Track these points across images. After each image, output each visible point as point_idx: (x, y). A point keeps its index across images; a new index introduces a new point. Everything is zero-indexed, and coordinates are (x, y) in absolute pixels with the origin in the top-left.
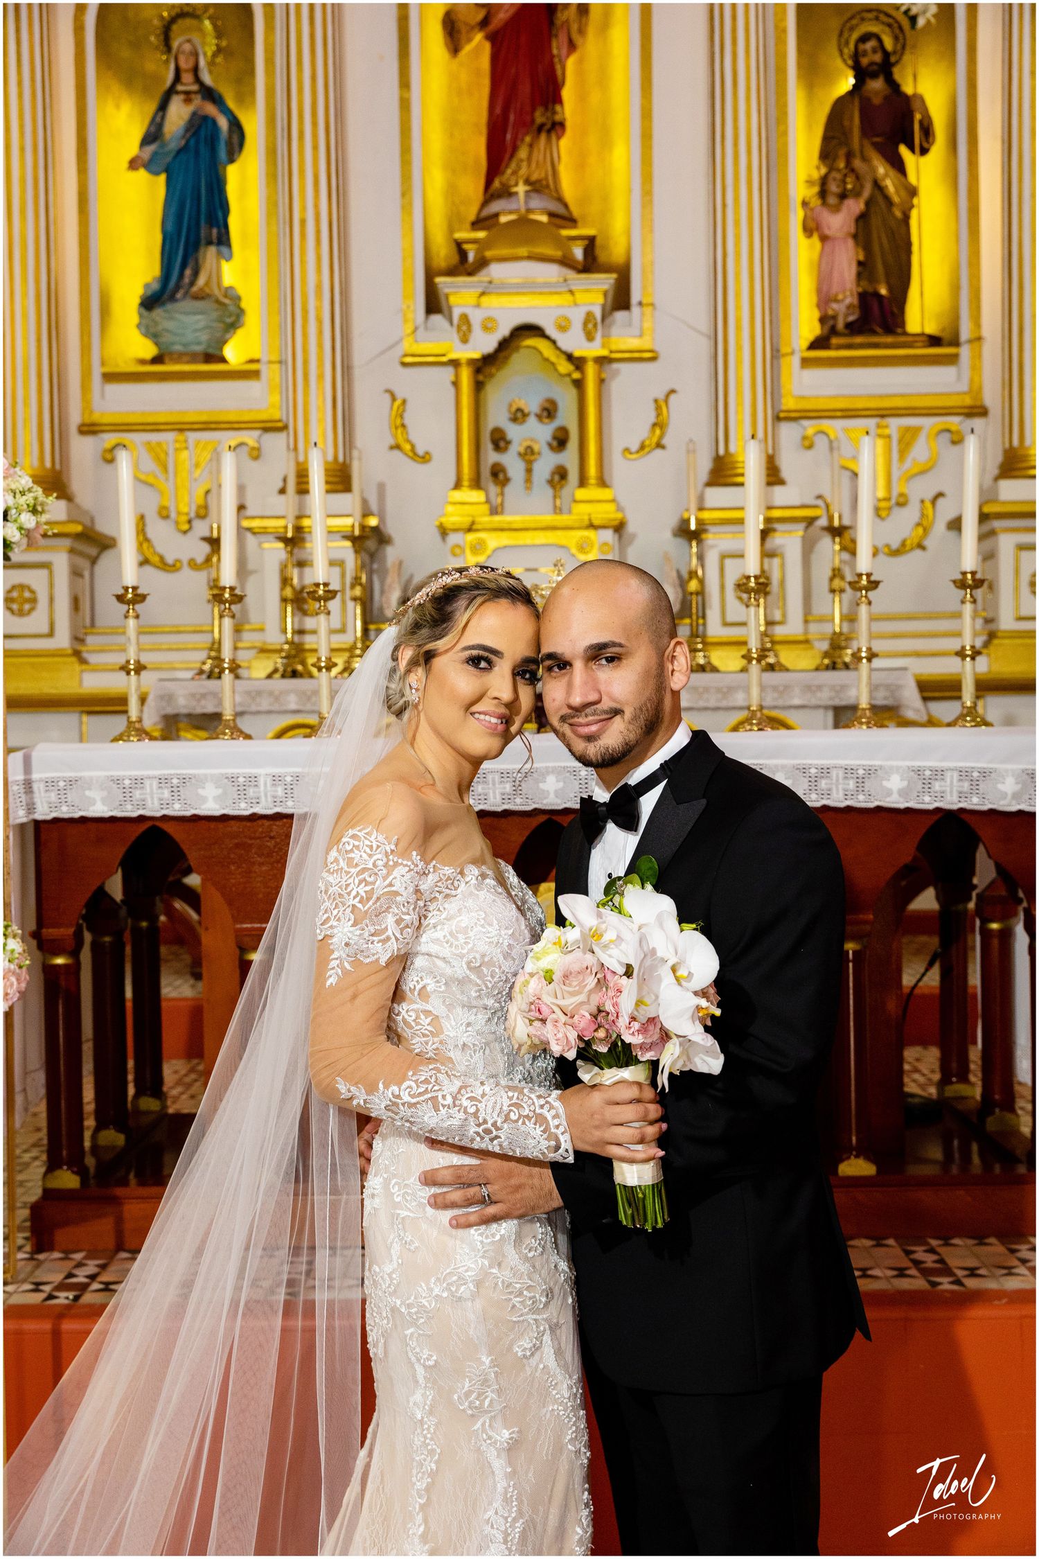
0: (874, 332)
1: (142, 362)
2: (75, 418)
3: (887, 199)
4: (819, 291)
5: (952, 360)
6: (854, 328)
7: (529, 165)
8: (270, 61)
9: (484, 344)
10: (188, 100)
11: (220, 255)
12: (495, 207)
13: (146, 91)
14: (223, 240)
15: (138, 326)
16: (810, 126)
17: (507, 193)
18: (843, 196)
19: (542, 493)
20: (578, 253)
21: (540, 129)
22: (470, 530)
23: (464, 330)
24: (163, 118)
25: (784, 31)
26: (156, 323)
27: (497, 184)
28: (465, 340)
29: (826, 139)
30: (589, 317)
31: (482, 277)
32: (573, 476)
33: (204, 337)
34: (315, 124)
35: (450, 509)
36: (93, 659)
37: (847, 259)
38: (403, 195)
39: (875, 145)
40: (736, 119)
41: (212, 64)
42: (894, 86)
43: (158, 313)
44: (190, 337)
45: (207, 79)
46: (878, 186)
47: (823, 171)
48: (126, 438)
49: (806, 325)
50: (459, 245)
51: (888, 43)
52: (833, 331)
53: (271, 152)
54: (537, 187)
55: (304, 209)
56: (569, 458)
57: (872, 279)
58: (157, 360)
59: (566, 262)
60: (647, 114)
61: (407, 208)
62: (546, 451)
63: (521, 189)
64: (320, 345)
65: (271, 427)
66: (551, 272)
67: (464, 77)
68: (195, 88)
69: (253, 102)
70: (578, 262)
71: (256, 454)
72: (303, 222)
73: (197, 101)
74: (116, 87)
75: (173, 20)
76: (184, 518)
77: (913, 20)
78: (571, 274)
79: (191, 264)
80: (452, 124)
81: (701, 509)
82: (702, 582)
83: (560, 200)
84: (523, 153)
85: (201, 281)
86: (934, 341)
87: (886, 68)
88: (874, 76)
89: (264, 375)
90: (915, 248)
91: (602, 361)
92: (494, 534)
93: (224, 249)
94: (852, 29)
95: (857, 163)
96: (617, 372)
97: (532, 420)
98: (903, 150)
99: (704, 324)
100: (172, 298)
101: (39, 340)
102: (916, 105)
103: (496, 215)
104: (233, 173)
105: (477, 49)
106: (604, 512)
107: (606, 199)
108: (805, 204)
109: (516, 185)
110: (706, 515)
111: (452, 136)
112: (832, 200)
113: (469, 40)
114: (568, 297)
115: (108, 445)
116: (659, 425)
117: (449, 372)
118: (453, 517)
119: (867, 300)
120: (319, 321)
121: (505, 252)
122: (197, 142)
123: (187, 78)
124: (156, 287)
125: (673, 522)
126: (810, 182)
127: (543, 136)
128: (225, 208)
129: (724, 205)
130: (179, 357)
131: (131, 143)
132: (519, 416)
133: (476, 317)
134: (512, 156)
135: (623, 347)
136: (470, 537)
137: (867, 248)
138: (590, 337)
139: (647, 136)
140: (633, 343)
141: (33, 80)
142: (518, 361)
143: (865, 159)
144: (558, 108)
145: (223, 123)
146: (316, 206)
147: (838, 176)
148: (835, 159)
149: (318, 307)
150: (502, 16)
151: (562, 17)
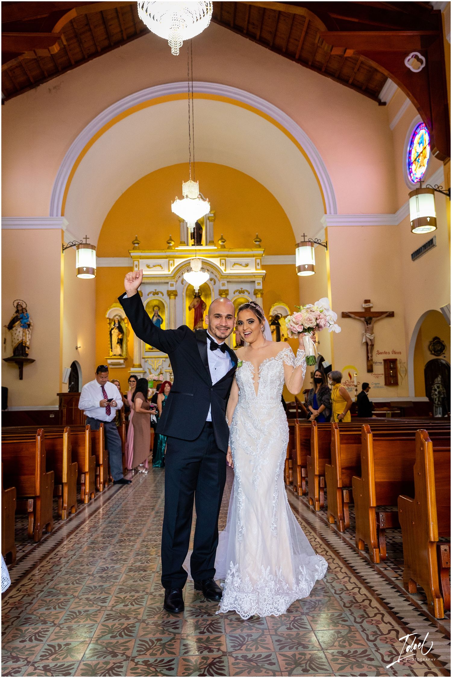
1: (150, 349)
2: (142, 357)
8: (166, 312)
10: (156, 316)
24: (153, 319)
27: (195, 327)
34: (173, 323)
41: (159, 312)
45: (159, 314)
48: (149, 359)
53: (167, 324)
54: (200, 327)
71: (165, 361)
76: (156, 369)
80: (189, 318)
83: (203, 328)
84: (198, 324)
104: (161, 325)
112: (237, 329)
113: (192, 309)
115: (146, 360)
119: (242, 341)
122: (158, 322)
123: (156, 314)
127: (201, 321)
144: (203, 318)
145: (161, 320)
150: (196, 307)
151: (203, 307)
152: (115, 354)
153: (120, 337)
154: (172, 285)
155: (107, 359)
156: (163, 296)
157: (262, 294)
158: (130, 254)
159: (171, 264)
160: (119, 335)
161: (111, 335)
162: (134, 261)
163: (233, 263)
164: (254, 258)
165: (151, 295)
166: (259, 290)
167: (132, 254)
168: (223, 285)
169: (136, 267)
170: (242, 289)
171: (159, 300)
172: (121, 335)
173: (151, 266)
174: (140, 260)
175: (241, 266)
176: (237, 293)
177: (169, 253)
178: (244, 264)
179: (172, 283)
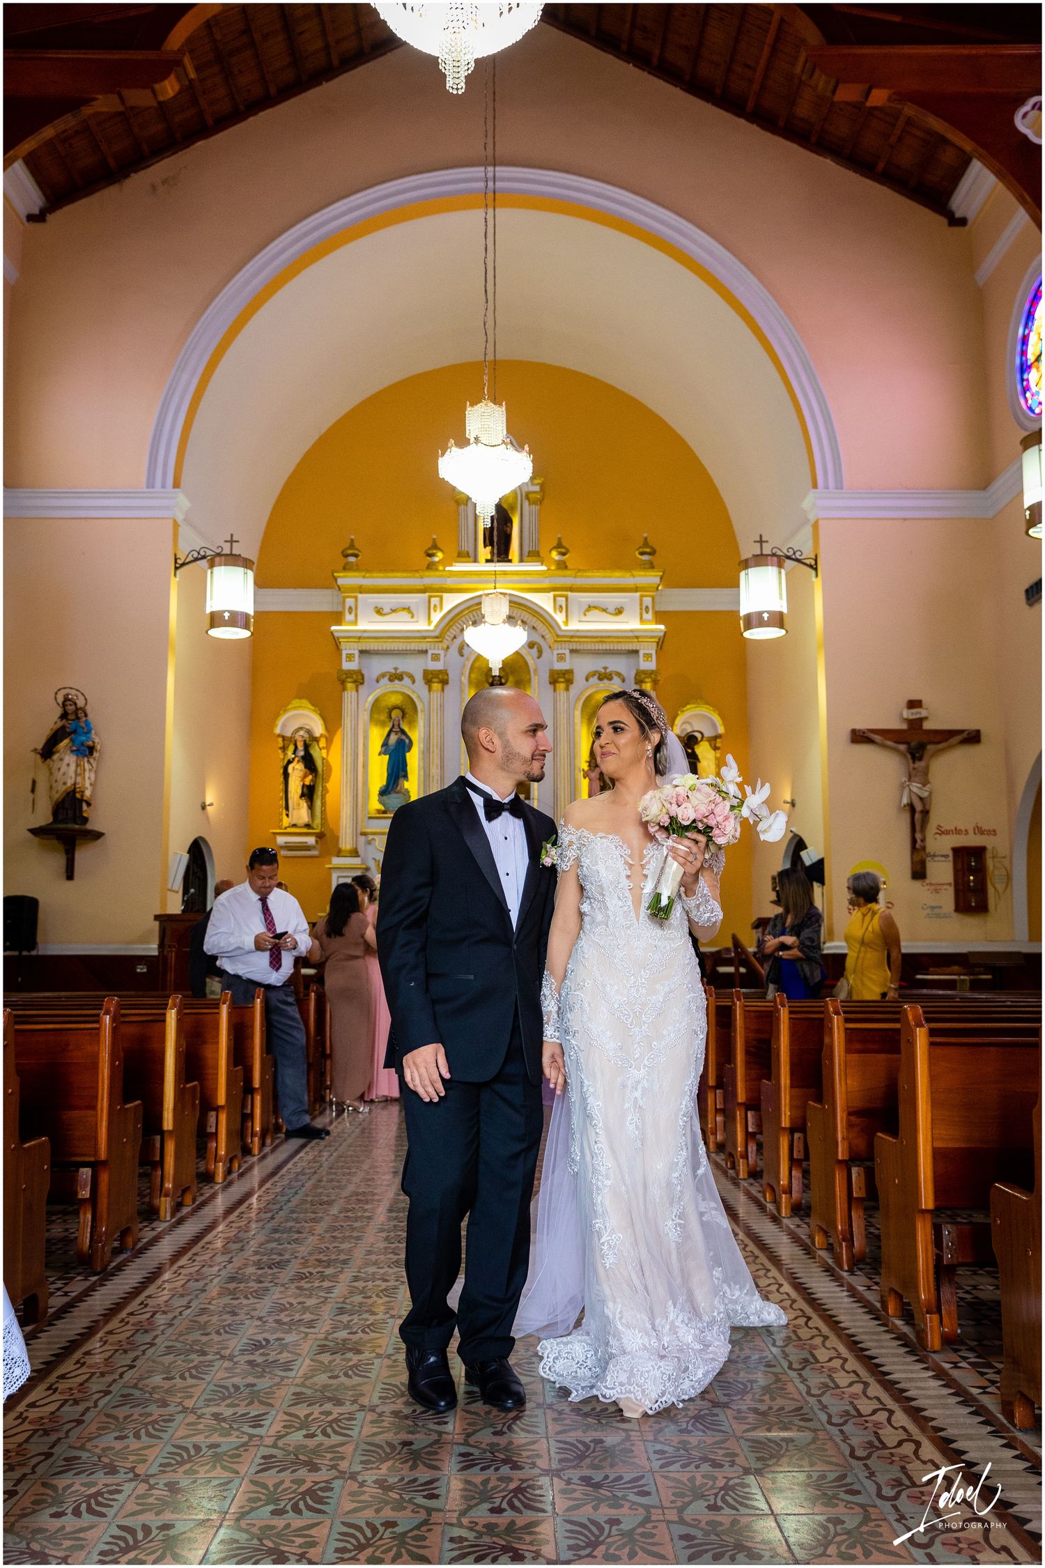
1: (379, 811)
2: (359, 831)
10: (396, 734)
11: (404, 780)
14: (406, 776)
15: (378, 801)
24: (389, 738)
26: (384, 801)
34: (437, 749)
37: (596, 785)
40: (560, 750)
43: (385, 798)
45: (402, 726)
47: (589, 758)
48: (375, 837)
55: (433, 773)
58: (384, 812)
68: (398, 729)
72: (433, 777)
73: (399, 734)
74: (376, 727)
79: (396, 783)
85: (398, 788)
93: (406, 778)
100: (390, 794)
101: (353, 809)
104: (408, 755)
108: (582, 770)
112: (592, 768)
115: (369, 839)
122: (399, 746)
123: (396, 726)
124: (383, 788)
128: (406, 766)
129: (557, 775)
141: (354, 734)
145: (407, 741)
146: (437, 772)
152: (294, 822)
153: (308, 781)
154: (436, 658)
155: (274, 833)
156: (414, 682)
157: (655, 682)
158: (336, 580)
159: (435, 606)
160: (305, 776)
161: (286, 775)
162: (345, 598)
163: (587, 607)
164: (638, 594)
165: (384, 681)
166: (649, 674)
167: (340, 582)
168: (561, 658)
169: (350, 613)
170: (605, 668)
171: (403, 694)
172: (310, 777)
173: (386, 610)
174: (360, 596)
175: (604, 613)
176: (594, 680)
177: (430, 579)
178: (611, 609)
179: (436, 652)
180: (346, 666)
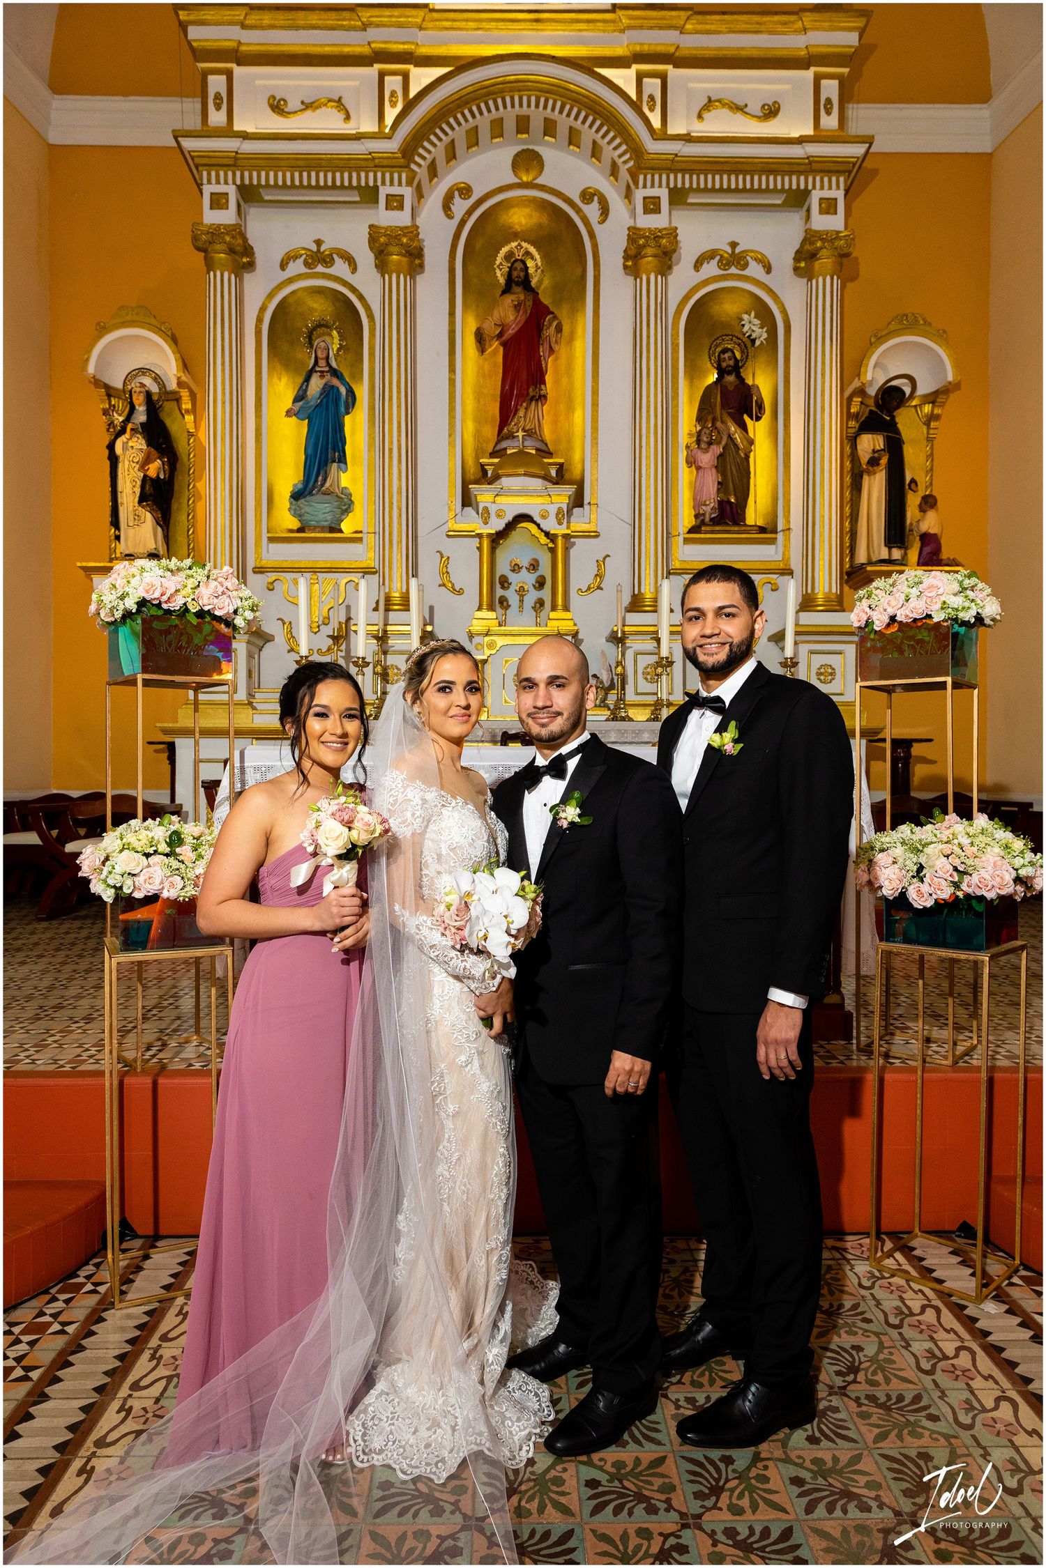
0: (727, 524)
1: (291, 531)
2: (251, 564)
3: (736, 446)
4: (695, 499)
5: (773, 541)
6: (714, 521)
7: (525, 420)
8: (372, 354)
9: (497, 525)
10: (322, 376)
11: (339, 468)
12: (504, 444)
13: (296, 371)
14: (342, 460)
15: (290, 509)
16: (691, 402)
17: (511, 436)
18: (710, 444)
19: (529, 613)
20: (553, 473)
21: (531, 400)
22: (487, 635)
23: (485, 516)
24: (307, 386)
25: (677, 345)
26: (301, 509)
27: (505, 430)
28: (486, 523)
29: (700, 410)
30: (560, 510)
31: (496, 486)
32: (548, 604)
33: (329, 517)
34: (399, 392)
35: (475, 622)
36: (259, 706)
37: (711, 481)
38: (450, 436)
39: (729, 414)
40: (648, 397)
41: (336, 356)
42: (742, 380)
43: (301, 502)
44: (321, 517)
45: (334, 364)
46: (730, 437)
47: (699, 428)
48: (281, 576)
49: (685, 518)
50: (482, 466)
51: (738, 355)
52: (703, 523)
53: (372, 408)
54: (529, 433)
55: (391, 442)
56: (546, 594)
57: (726, 492)
58: (300, 530)
59: (546, 478)
60: (595, 392)
61: (452, 444)
62: (531, 589)
63: (520, 434)
64: (400, 524)
65: (367, 572)
66: (537, 483)
67: (486, 367)
68: (327, 369)
69: (361, 378)
70: (552, 477)
72: (391, 450)
73: (328, 376)
74: (279, 367)
75: (314, 329)
76: (316, 624)
77: (753, 341)
78: (550, 485)
79: (322, 473)
80: (479, 395)
81: (624, 626)
82: (624, 668)
83: (542, 441)
84: (521, 413)
85: (328, 484)
86: (762, 530)
87: (736, 369)
88: (729, 373)
89: (364, 540)
90: (752, 475)
91: (567, 537)
92: (500, 638)
93: (342, 465)
94: (717, 346)
95: (719, 424)
96: (574, 544)
97: (524, 571)
98: (746, 417)
99: (627, 516)
100: (311, 494)
101: (231, 516)
102: (754, 391)
103: (506, 449)
104: (347, 419)
105: (495, 352)
106: (566, 626)
107: (569, 441)
108: (687, 447)
109: (518, 431)
110: (626, 629)
111: (479, 402)
112: (703, 445)
113: (491, 346)
114: (548, 499)
115: (271, 580)
116: (599, 575)
117: (476, 541)
118: (477, 626)
119: (723, 505)
120: (400, 510)
121: (510, 471)
122: (327, 401)
123: (322, 363)
124: (300, 486)
125: (607, 633)
126: (690, 435)
127: (534, 403)
128: (343, 439)
129: (641, 447)
130: (314, 529)
131: (287, 402)
132: (516, 568)
133: (493, 509)
134: (515, 414)
135: (579, 529)
136: (487, 639)
137: (723, 474)
138: (560, 523)
139: (595, 405)
140: (585, 527)
141: (231, 361)
142: (515, 535)
143: (723, 422)
144: (543, 387)
145: (343, 390)
146: (399, 441)
147: (708, 432)
148: (706, 421)
149: (399, 501)
150: (511, 332)
151: (546, 333)
152: (129, 551)
153: (154, 468)
154: (395, 203)
156: (354, 270)
157: (843, 256)
158: (183, 26)
159: (393, 94)
160: (147, 461)
161: (114, 460)
162: (205, 74)
163: (706, 101)
164: (809, 74)
165: (297, 267)
166: (830, 238)
167: (194, 33)
168: (652, 206)
169: (218, 107)
170: (734, 245)
171: (332, 294)
172: (158, 463)
173: (294, 104)
174: (238, 71)
175: (739, 115)
176: (711, 268)
177: (381, 31)
178: (755, 108)
179: (395, 190)
180: (212, 217)
